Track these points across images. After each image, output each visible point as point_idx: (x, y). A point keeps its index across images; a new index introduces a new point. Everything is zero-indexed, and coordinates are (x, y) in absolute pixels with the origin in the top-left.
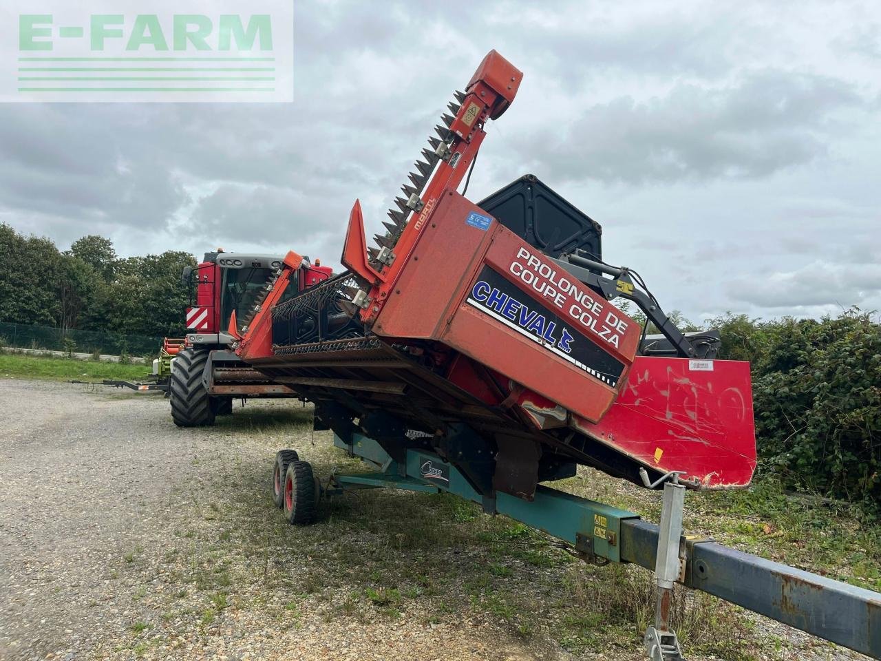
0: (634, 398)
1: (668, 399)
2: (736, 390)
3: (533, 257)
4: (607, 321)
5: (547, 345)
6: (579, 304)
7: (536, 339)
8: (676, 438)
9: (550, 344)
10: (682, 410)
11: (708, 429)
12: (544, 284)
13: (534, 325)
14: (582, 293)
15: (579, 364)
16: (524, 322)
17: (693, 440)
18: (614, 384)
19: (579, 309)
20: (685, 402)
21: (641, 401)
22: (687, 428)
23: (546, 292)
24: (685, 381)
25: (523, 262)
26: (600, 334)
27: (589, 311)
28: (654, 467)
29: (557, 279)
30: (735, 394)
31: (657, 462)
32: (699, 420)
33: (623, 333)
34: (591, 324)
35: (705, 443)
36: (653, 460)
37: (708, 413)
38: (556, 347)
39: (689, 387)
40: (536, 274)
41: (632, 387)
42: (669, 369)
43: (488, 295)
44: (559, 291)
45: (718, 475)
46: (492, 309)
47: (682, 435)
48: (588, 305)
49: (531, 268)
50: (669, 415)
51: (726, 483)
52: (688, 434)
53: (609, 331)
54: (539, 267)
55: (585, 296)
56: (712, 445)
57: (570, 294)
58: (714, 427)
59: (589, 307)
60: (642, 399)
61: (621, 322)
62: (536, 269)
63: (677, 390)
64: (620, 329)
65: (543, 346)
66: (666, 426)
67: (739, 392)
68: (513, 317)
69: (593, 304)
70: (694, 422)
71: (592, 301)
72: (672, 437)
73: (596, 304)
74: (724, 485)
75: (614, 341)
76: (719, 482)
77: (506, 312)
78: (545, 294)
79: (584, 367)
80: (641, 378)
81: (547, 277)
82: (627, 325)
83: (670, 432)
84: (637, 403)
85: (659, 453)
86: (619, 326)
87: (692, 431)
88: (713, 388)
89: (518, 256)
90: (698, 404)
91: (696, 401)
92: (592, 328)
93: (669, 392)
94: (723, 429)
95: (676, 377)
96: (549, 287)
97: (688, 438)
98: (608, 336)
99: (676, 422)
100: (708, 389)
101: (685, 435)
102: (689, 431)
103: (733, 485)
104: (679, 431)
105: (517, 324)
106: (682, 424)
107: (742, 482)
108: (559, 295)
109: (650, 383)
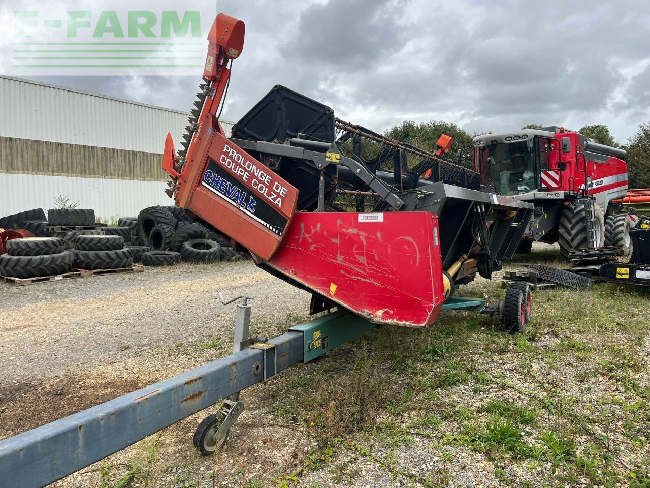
0: (309, 245)
1: (338, 245)
2: (409, 239)
3: (232, 150)
4: (274, 188)
5: (241, 208)
6: (257, 178)
7: (235, 204)
8: (349, 277)
9: (243, 207)
10: (352, 255)
11: (379, 272)
12: (238, 167)
13: (234, 196)
14: (259, 170)
15: (259, 220)
16: (229, 194)
17: (363, 279)
18: (281, 233)
19: (257, 181)
20: (354, 248)
21: (315, 247)
22: (357, 270)
23: (239, 172)
24: (353, 231)
25: (227, 154)
26: (270, 198)
27: (263, 182)
28: (330, 298)
29: (244, 163)
30: (409, 243)
31: (332, 294)
32: (368, 263)
33: (284, 196)
34: (264, 192)
35: (375, 283)
36: (328, 292)
37: (377, 258)
38: (246, 209)
39: (358, 236)
40: (234, 161)
41: (307, 236)
42: (339, 221)
43: (211, 178)
44: (246, 171)
45: (392, 312)
46: (213, 187)
47: (353, 275)
48: (262, 178)
49: (231, 158)
50: (340, 259)
51: (400, 320)
52: (357, 274)
53: (275, 196)
54: (235, 156)
55: (261, 172)
56: (383, 285)
57: (252, 172)
58: (385, 271)
59: (263, 180)
60: (315, 245)
61: (283, 188)
62: (233, 158)
63: (346, 238)
64: (283, 193)
65: (239, 209)
66: (338, 267)
67: (413, 241)
68: (223, 191)
69: (265, 177)
70: (363, 265)
71: (265, 175)
72: (344, 276)
73: (267, 176)
74: (398, 322)
75: (278, 202)
76: (393, 318)
77: (220, 189)
78: (238, 174)
79: (262, 222)
80: (314, 229)
81: (239, 162)
82: (286, 190)
83: (342, 272)
84: (312, 248)
85: (333, 288)
86: (282, 191)
87: (362, 272)
88: (383, 237)
89: (224, 151)
90: (366, 250)
91: (365, 248)
92: (265, 194)
93: (339, 239)
94: (393, 273)
95: (346, 228)
96: (240, 169)
97: (359, 278)
98: (275, 199)
99: (347, 264)
100: (377, 238)
101: (355, 276)
102: (358, 272)
103: (408, 323)
104: (349, 271)
105: (226, 196)
106: (352, 266)
107: (418, 322)
108: (246, 173)
109: (322, 232)
